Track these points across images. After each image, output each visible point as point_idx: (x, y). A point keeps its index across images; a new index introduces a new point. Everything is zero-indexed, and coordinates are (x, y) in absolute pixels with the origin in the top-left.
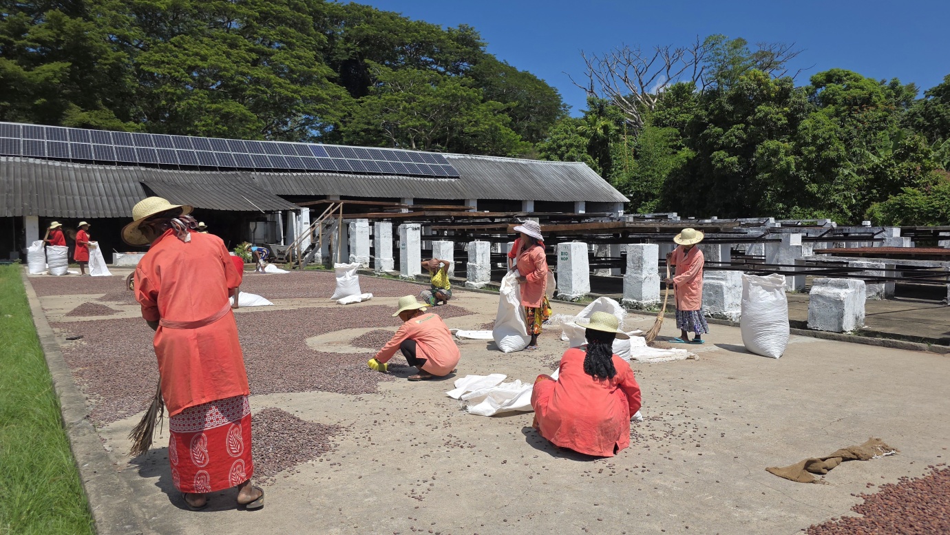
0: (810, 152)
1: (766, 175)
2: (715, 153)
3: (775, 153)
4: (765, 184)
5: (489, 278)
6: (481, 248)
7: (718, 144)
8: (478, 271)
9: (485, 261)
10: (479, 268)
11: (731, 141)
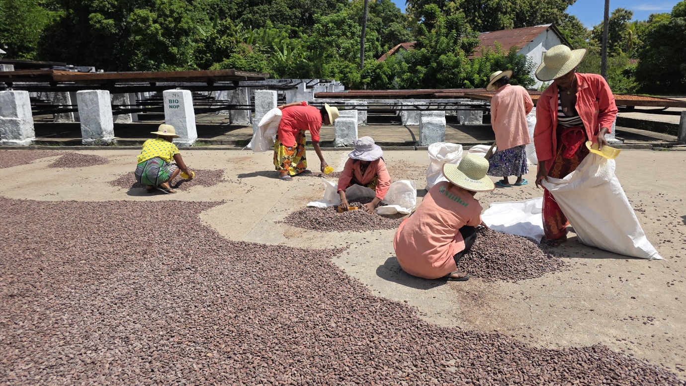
0: (170, 22)
1: (138, 38)
2: (93, 15)
3: (145, 20)
4: (138, 45)
5: (33, 134)
6: (20, 99)
7: (93, 7)
8: (21, 127)
9: (26, 114)
10: (22, 122)
11: (105, 6)
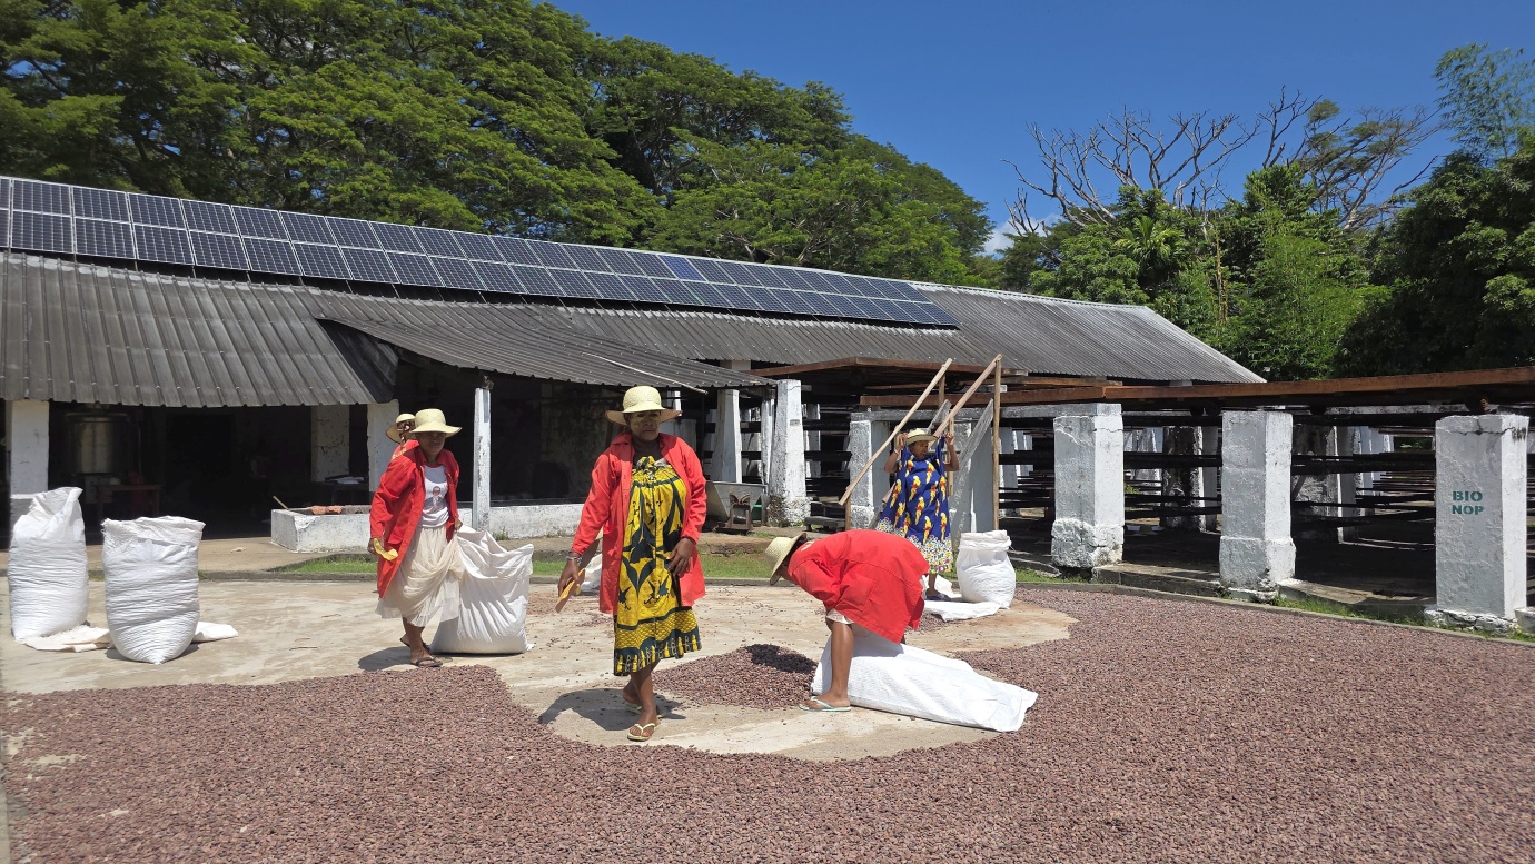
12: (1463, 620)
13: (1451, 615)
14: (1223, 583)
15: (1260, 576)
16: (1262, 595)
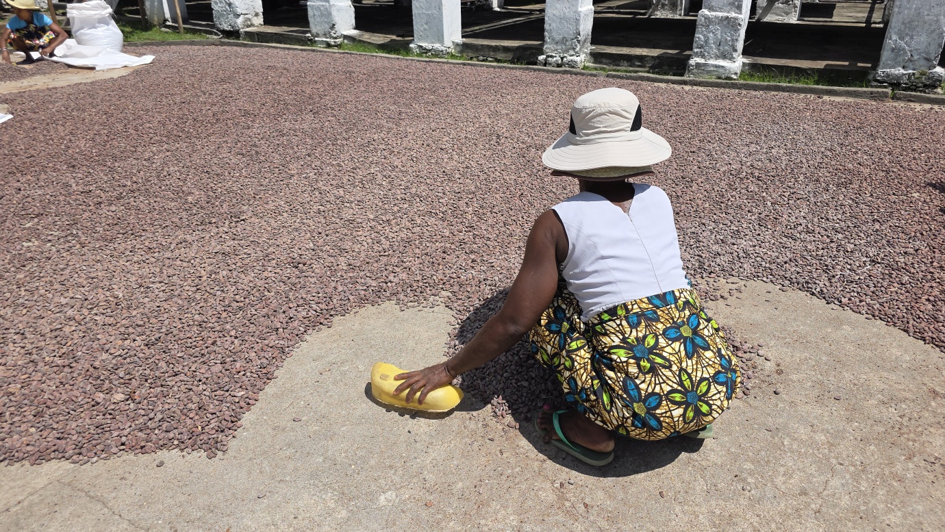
12: (425, 49)
13: (421, 47)
14: (312, 35)
15: (330, 28)
16: (332, 41)
